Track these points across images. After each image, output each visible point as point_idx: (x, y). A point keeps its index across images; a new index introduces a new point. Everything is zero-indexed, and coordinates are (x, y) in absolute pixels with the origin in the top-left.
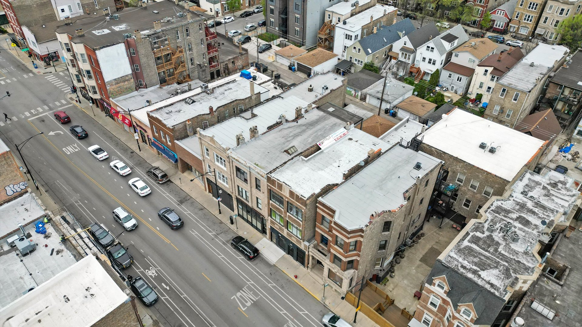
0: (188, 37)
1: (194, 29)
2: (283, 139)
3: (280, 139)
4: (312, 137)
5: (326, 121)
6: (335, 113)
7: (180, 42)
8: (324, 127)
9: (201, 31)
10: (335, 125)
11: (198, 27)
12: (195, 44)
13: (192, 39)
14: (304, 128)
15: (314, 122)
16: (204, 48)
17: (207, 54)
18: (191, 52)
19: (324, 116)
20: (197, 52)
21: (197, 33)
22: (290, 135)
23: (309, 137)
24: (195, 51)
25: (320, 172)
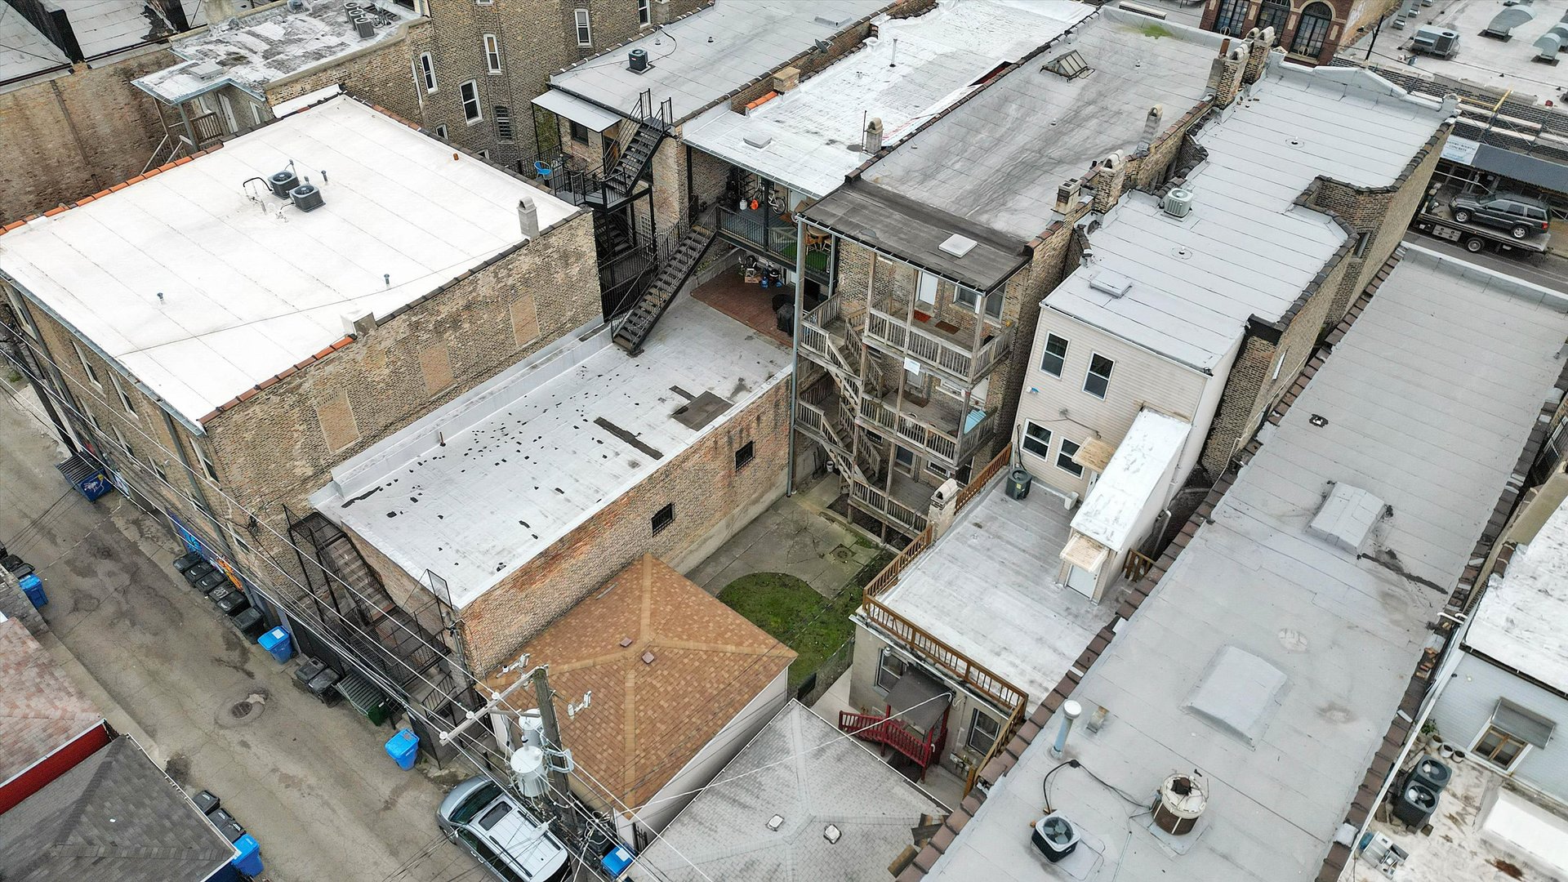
2: (1115, 108)
3: (1126, 108)
4: (1010, 119)
5: (968, 187)
6: (935, 231)
8: (972, 161)
10: (926, 176)
14: (1055, 152)
15: (1019, 178)
19: (980, 212)
22: (1095, 121)
23: (1020, 122)
25: (947, 49)
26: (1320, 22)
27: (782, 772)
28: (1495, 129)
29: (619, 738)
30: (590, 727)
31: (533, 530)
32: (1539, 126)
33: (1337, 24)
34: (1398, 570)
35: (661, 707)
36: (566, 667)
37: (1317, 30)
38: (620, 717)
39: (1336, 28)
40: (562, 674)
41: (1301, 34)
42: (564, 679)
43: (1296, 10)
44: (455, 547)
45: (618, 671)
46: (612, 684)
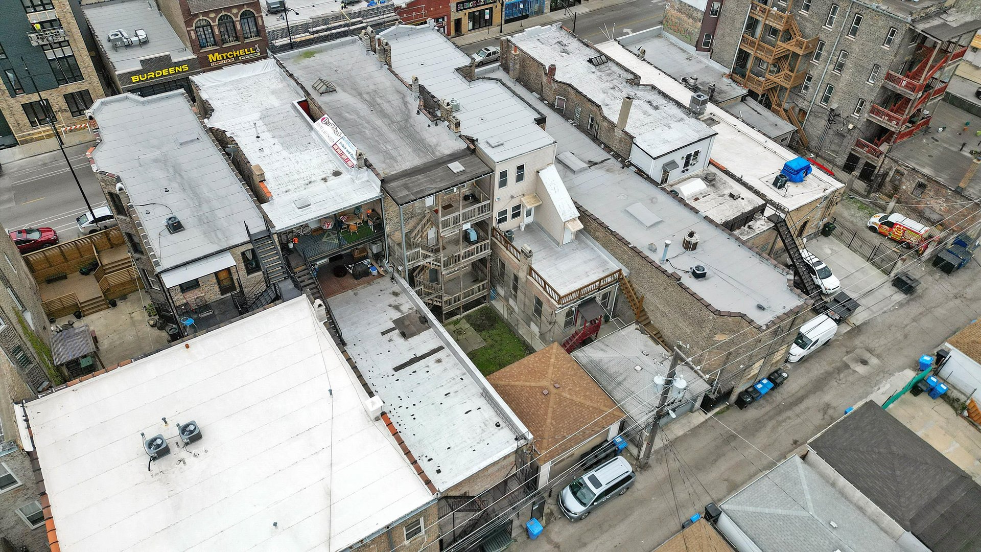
0: (851, 37)
1: (873, 29)
4: (357, 120)
7: (828, 34)
9: (886, 47)
11: (884, 32)
12: (856, 65)
13: (856, 48)
16: (871, 88)
17: (868, 106)
18: (836, 72)
20: (849, 84)
21: (874, 42)
24: (846, 76)
25: (257, 115)
26: (249, 19)
27: (611, 364)
28: (352, 28)
29: (591, 409)
30: (582, 419)
31: (474, 409)
32: (360, 19)
33: (259, 17)
34: (596, 164)
35: (579, 390)
36: (549, 421)
37: (250, 24)
38: (582, 405)
39: (260, 19)
40: (552, 423)
41: (244, 29)
42: (554, 423)
43: (236, 19)
44: (475, 443)
45: (560, 399)
46: (565, 404)
